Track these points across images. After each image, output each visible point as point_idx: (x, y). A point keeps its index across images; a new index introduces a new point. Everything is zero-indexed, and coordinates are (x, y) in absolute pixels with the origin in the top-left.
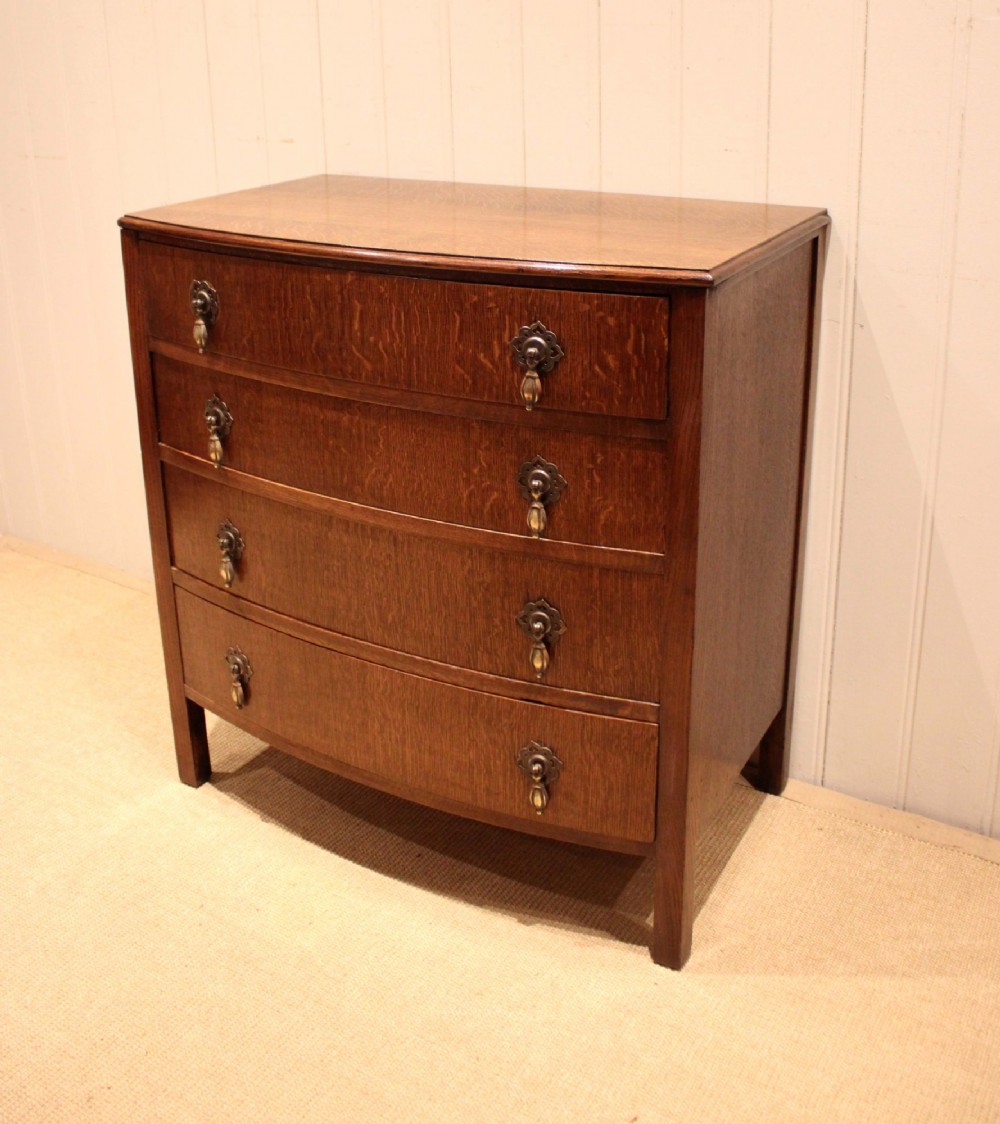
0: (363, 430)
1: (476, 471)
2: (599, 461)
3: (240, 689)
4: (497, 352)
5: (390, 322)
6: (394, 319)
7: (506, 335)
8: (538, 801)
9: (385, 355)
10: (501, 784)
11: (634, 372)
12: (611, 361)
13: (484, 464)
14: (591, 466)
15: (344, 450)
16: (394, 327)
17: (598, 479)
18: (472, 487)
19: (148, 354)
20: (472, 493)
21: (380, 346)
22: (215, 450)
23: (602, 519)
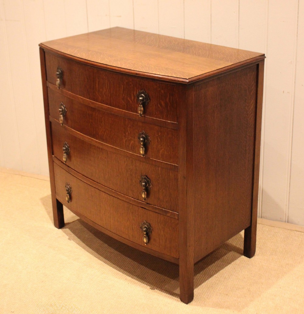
0: (98, 118)
1: (127, 134)
2: (159, 134)
3: (68, 196)
4: (133, 98)
6: (106, 85)
7: (135, 93)
8: (145, 240)
9: (104, 96)
10: (136, 234)
11: (169, 108)
13: (129, 132)
14: (157, 136)
15: (94, 123)
16: (106, 87)
17: (159, 140)
18: (126, 139)
19: (46, 87)
20: (126, 141)
21: (103, 93)
22: (61, 120)
23: (161, 152)
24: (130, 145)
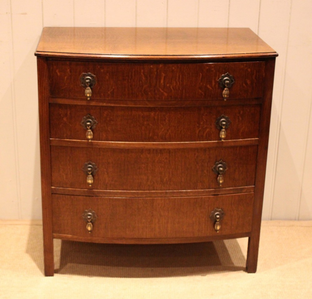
0: (160, 116)
1: (202, 123)
2: (241, 113)
4: (213, 84)
6: (177, 78)
7: (217, 78)
8: (218, 228)
9: (173, 90)
10: (203, 227)
11: (254, 85)
12: (249, 82)
13: (205, 121)
14: (239, 115)
15: (151, 125)
16: (177, 80)
17: (240, 119)
18: (200, 128)
19: (48, 104)
20: (199, 131)
21: (171, 87)
22: (91, 135)
23: (241, 131)
24: (205, 133)
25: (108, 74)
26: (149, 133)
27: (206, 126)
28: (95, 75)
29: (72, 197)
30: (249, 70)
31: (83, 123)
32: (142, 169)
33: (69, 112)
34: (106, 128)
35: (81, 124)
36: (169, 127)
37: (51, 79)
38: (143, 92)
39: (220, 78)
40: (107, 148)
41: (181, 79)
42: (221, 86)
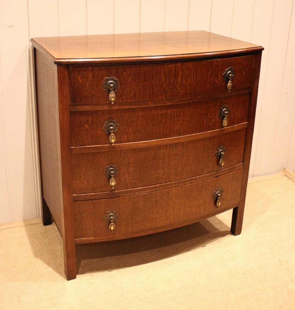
0: (176, 113)
5: (191, 76)
6: (192, 75)
9: (188, 87)
10: (208, 206)
11: (248, 76)
13: (211, 112)
14: (235, 104)
17: (236, 107)
18: (208, 120)
19: (69, 113)
20: (207, 122)
21: (187, 84)
22: (114, 138)
23: (236, 117)
24: (211, 123)
25: (130, 77)
26: (166, 130)
27: (212, 117)
28: (118, 79)
29: (94, 201)
30: (245, 63)
31: (105, 128)
32: (159, 164)
33: (90, 118)
34: (128, 130)
35: (103, 128)
36: (183, 122)
37: (72, 87)
38: (163, 92)
39: (225, 73)
40: (128, 150)
41: (195, 76)
42: (225, 79)
